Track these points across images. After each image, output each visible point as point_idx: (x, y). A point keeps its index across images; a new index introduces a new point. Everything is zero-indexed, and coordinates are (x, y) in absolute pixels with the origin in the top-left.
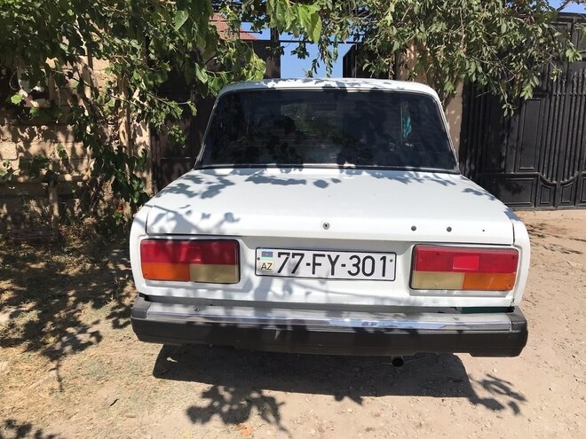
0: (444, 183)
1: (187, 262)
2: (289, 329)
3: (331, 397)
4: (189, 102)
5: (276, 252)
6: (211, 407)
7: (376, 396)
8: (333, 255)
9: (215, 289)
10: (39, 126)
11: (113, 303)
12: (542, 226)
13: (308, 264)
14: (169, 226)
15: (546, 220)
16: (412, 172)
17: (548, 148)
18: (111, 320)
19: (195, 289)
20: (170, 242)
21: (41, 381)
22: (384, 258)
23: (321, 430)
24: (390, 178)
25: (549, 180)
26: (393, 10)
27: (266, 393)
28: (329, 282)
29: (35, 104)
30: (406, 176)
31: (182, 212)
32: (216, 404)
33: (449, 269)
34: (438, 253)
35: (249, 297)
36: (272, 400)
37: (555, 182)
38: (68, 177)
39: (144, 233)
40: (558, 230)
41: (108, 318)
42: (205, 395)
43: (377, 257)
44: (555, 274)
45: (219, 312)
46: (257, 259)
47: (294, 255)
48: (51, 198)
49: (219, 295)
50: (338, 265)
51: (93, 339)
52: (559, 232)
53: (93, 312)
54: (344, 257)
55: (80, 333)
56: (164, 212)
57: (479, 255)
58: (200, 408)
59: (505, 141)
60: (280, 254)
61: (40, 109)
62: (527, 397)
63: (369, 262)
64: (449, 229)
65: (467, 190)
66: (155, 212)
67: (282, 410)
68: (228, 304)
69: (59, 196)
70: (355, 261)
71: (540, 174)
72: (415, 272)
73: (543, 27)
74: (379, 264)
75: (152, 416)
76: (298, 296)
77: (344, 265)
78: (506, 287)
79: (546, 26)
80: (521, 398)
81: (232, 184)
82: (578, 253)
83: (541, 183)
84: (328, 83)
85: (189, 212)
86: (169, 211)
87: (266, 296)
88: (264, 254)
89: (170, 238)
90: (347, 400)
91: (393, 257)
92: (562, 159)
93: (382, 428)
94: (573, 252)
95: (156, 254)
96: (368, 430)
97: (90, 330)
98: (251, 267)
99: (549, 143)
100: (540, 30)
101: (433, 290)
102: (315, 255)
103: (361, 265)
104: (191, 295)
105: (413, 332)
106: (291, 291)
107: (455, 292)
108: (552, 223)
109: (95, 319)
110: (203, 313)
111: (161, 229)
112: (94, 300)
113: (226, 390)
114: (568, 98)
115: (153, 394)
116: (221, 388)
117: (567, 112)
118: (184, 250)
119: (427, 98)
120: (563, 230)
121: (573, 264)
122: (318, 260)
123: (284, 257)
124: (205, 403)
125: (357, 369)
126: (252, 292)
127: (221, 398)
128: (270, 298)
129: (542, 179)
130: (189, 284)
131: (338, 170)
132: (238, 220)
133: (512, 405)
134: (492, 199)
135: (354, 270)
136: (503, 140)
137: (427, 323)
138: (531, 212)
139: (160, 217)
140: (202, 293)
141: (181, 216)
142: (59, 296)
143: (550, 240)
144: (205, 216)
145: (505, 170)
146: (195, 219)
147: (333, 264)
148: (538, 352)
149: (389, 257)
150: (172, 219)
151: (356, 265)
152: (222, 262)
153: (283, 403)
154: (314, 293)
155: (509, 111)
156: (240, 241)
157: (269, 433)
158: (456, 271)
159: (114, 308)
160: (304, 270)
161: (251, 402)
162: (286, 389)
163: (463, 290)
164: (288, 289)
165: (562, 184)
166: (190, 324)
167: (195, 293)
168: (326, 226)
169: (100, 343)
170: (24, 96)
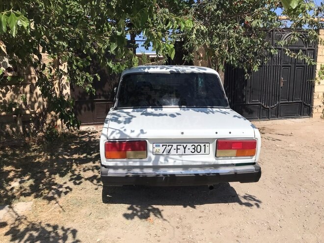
0: (225, 113)
1: (126, 150)
2: (168, 176)
3: (182, 206)
4: (97, 75)
5: (161, 145)
6: (133, 213)
7: (201, 204)
8: (185, 145)
9: (136, 162)
10: (11, 86)
11: (70, 174)
12: (263, 128)
13: (175, 149)
14: (117, 136)
15: (265, 126)
16: (210, 109)
17: (264, 91)
18: (72, 181)
19: (127, 162)
20: (118, 143)
21: (53, 208)
22: (205, 145)
23: (180, 219)
24: (201, 112)
25: (265, 106)
26: (195, 33)
27: (155, 206)
28: (183, 156)
29: (10, 74)
30: (208, 110)
31: (122, 130)
32: (135, 212)
33: (231, 148)
34: (226, 142)
35: (151, 164)
36: (158, 209)
37: (268, 107)
38: (28, 112)
39: (106, 139)
40: (271, 130)
41: (70, 181)
42: (129, 209)
43: (202, 145)
44: (270, 151)
45: (137, 171)
46: (153, 148)
47: (169, 145)
48: (19, 123)
49: (138, 164)
50: (187, 149)
51: (68, 190)
52: (271, 131)
53: (61, 178)
54: (189, 146)
55: (59, 188)
56: (114, 130)
57: (242, 142)
58: (128, 214)
59: (245, 88)
60: (163, 146)
61: (12, 77)
62: (262, 201)
63: (199, 147)
64: (230, 133)
65: (235, 116)
66: (110, 131)
67: (162, 213)
68: (142, 167)
69: (23, 122)
70: (194, 147)
71: (261, 103)
72: (217, 150)
73: (260, 40)
74: (203, 148)
75: (109, 218)
76: (171, 162)
77: (189, 149)
78: (252, 155)
79: (261, 39)
80: (260, 202)
81: (135, 117)
82: (279, 140)
83: (262, 108)
84: (171, 69)
85: (125, 130)
86: (116, 130)
87: (158, 163)
88: (156, 146)
89: (117, 141)
90: (188, 207)
91: (208, 144)
92: (271, 96)
93: (205, 216)
94: (277, 140)
95: (112, 148)
96: (200, 217)
97: (64, 186)
98: (151, 152)
99: (265, 89)
100: (259, 41)
101: (225, 157)
102: (177, 145)
103: (196, 149)
104: (126, 164)
105: (218, 174)
106: (168, 161)
107: (233, 158)
108: (268, 127)
109: (64, 181)
110: (132, 172)
111: (114, 137)
112: (59, 173)
113: (137, 207)
114: (272, 67)
115: (106, 210)
116: (134, 206)
117: (272, 74)
118: (124, 145)
119: (214, 76)
120: (273, 130)
121: (278, 146)
122: (179, 147)
123: (165, 147)
124: (130, 212)
125: (191, 195)
126: (152, 162)
127: (136, 210)
128: (160, 164)
129: (262, 106)
130: (125, 160)
131: (179, 109)
132: (146, 133)
133: (256, 204)
134: (245, 120)
135: (193, 151)
136: (244, 88)
137: (223, 171)
138: (258, 122)
139: (113, 132)
140: (131, 163)
141: (122, 131)
142: (40, 172)
143: (267, 135)
144: (132, 131)
145: (245, 102)
146: (128, 133)
147: (185, 148)
148: (265, 183)
149: (207, 145)
150: (118, 133)
151: (194, 149)
152: (140, 149)
153: (162, 210)
154: (177, 161)
155: (248, 77)
156: (147, 141)
157: (160, 221)
158: (233, 149)
159: (71, 176)
160: (173, 152)
161: (149, 210)
162: (162, 204)
163: (236, 156)
164: (166, 160)
165: (272, 108)
166: (127, 177)
167: (128, 163)
168: (182, 133)
169: (72, 192)
170: (4, 70)
